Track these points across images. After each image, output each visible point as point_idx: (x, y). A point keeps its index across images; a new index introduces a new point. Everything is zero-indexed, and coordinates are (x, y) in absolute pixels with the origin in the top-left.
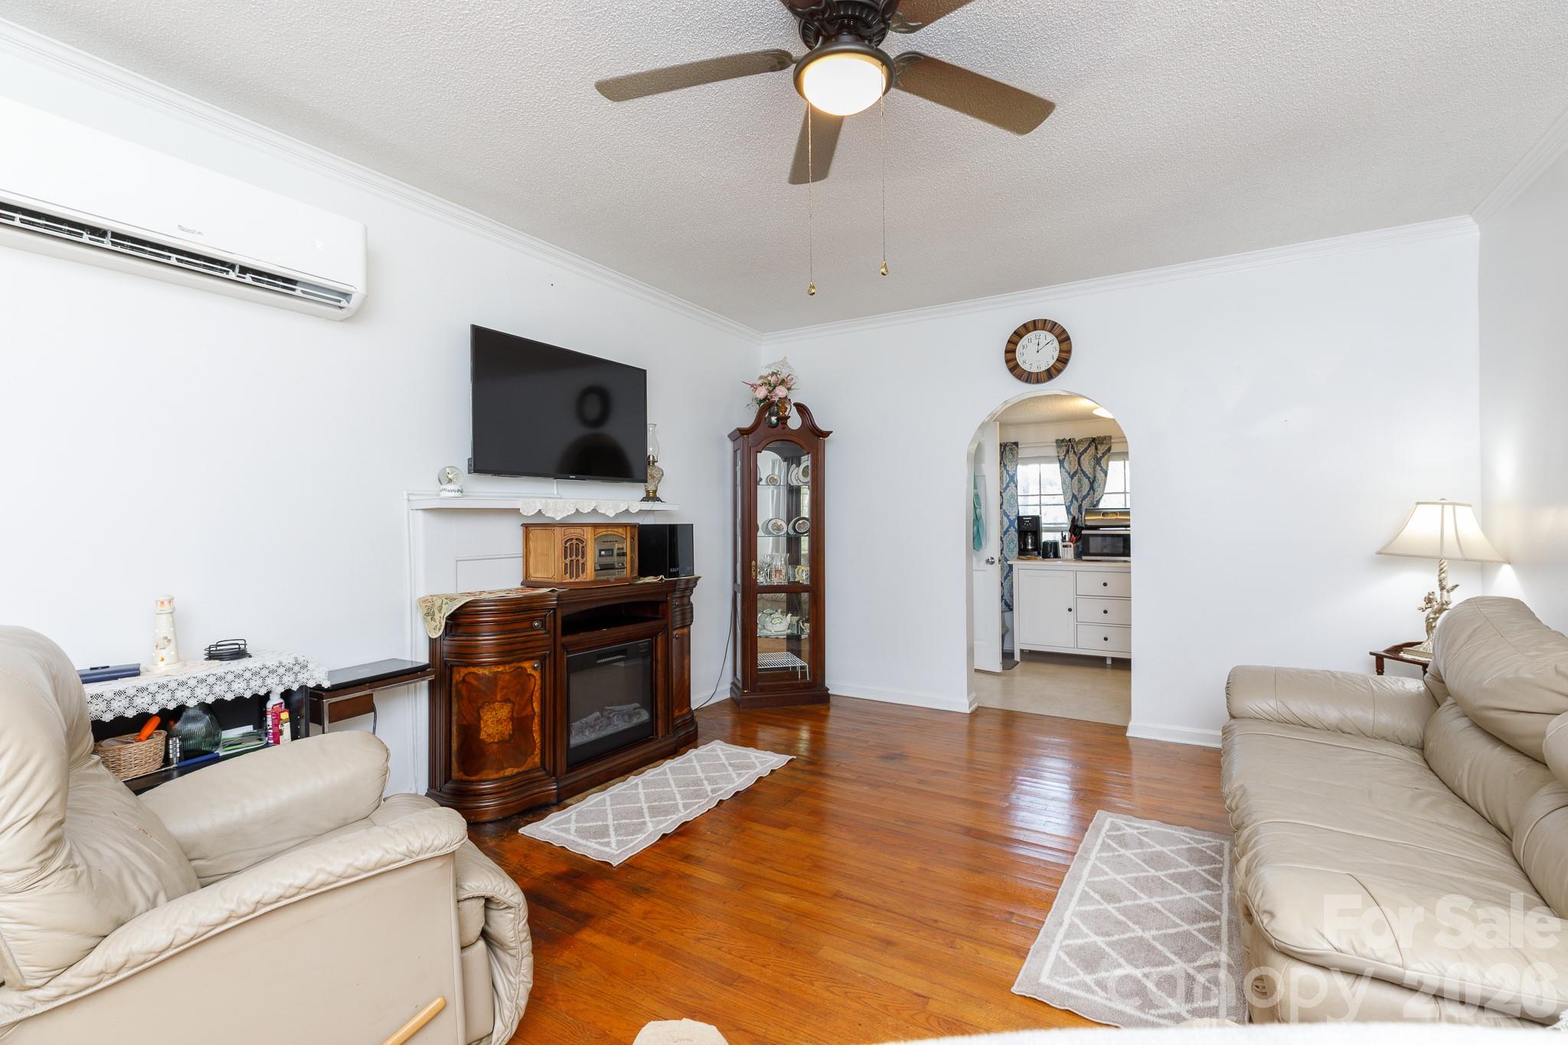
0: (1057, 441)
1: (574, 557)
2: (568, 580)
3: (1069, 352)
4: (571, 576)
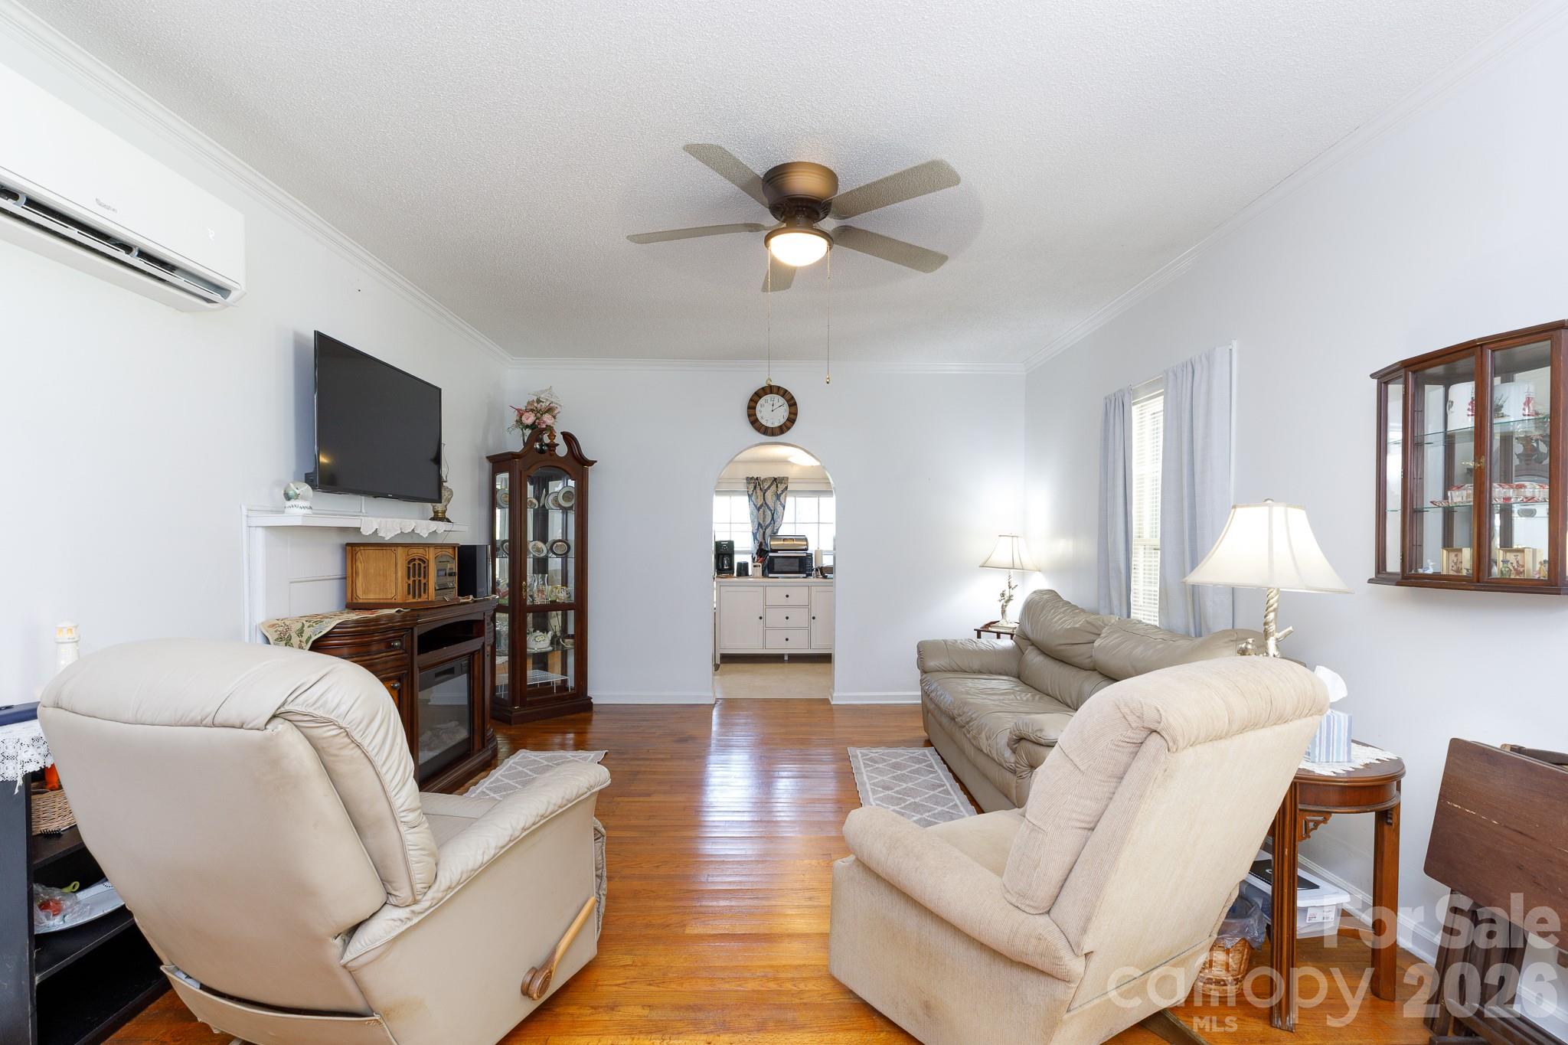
0: (747, 478)
1: (417, 578)
2: (411, 600)
3: (796, 414)
4: (414, 597)
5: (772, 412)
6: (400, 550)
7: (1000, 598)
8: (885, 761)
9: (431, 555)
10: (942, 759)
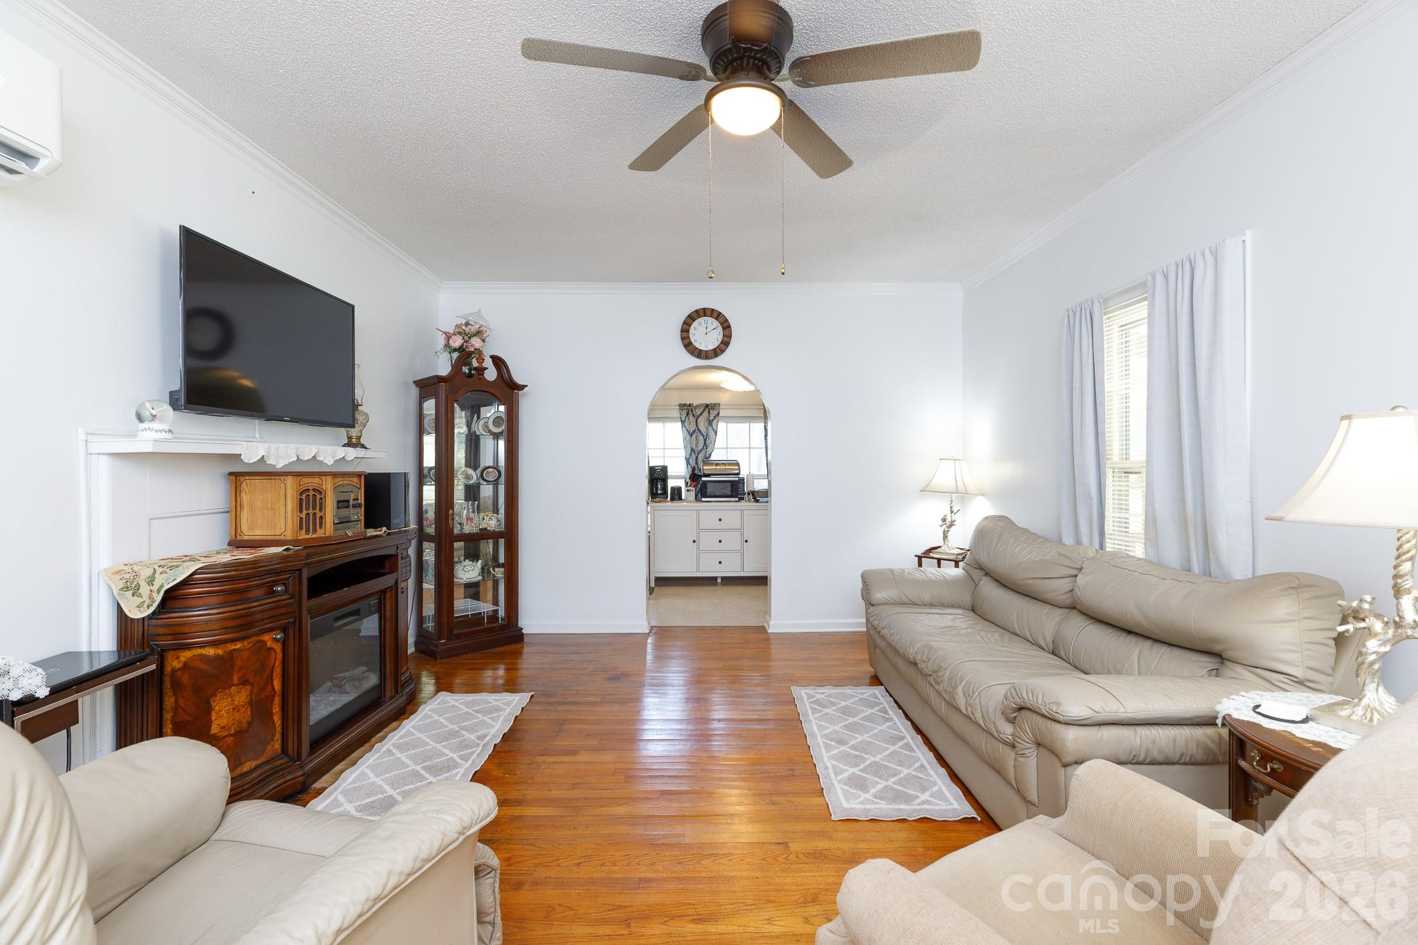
0: (680, 405)
1: (311, 511)
2: (303, 536)
3: (730, 337)
4: (307, 532)
5: (704, 334)
6: (289, 480)
7: (941, 523)
8: (833, 704)
9: (328, 485)
10: (896, 702)
